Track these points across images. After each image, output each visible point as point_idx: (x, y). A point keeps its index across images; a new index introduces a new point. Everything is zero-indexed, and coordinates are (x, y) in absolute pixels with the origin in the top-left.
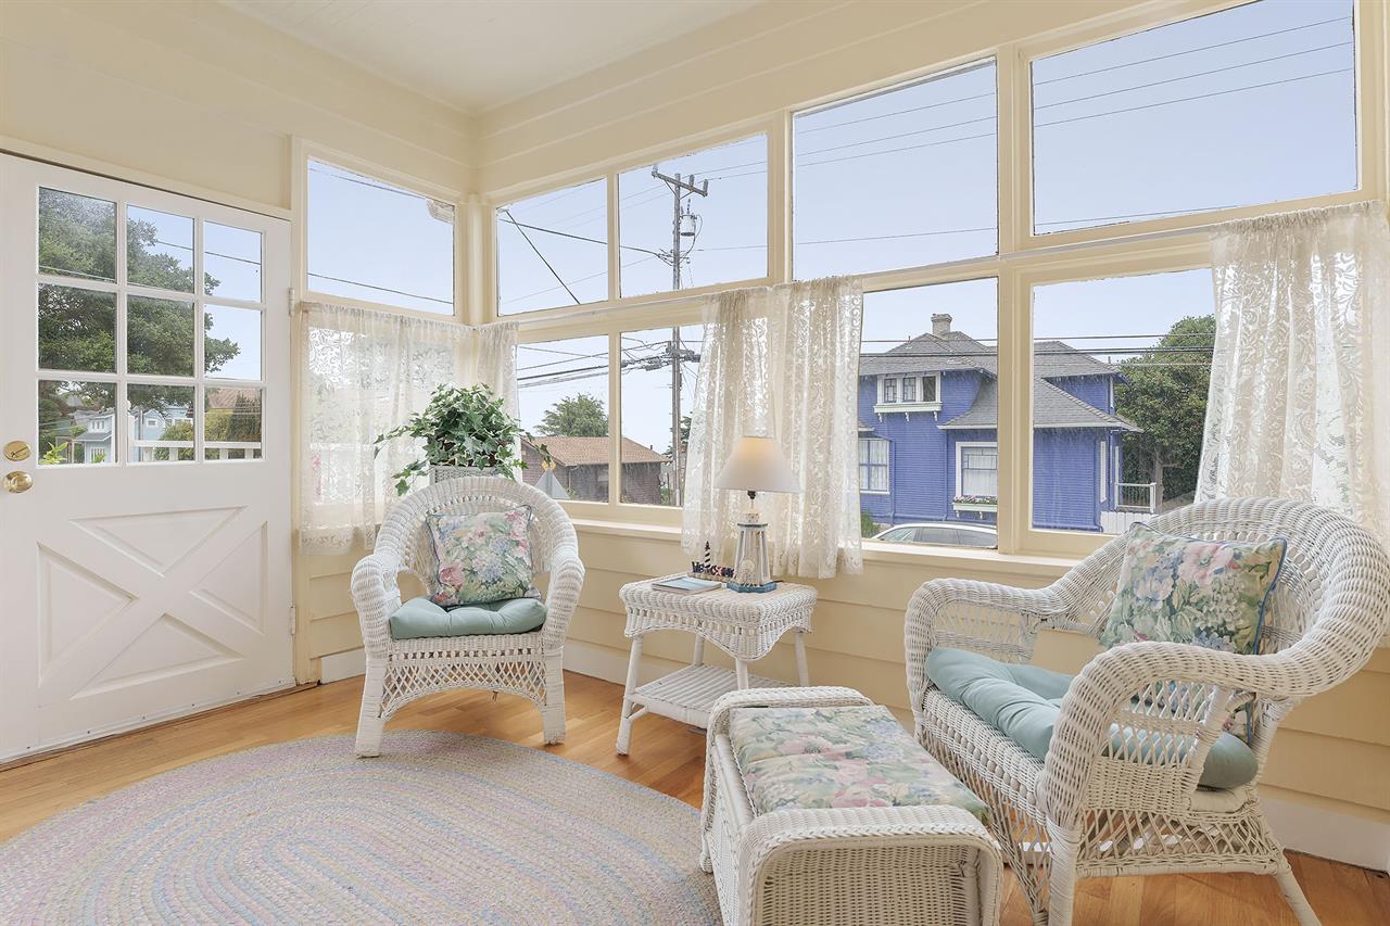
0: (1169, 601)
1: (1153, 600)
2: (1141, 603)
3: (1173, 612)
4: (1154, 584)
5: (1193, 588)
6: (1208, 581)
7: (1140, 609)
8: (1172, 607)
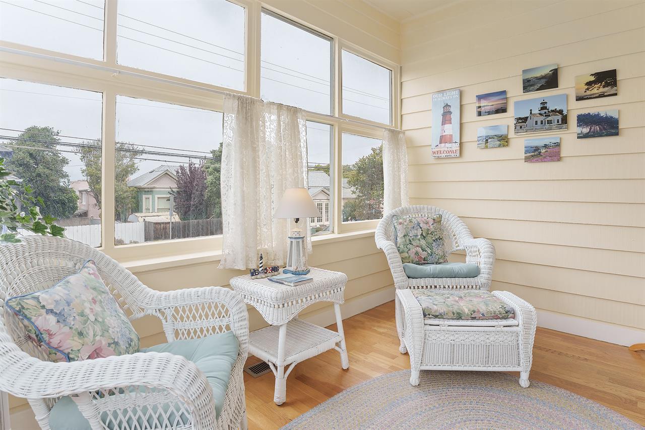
0: (422, 235)
1: (417, 236)
2: (413, 237)
3: (424, 237)
4: (415, 231)
5: (428, 230)
6: (432, 227)
7: (413, 239)
8: (424, 236)
